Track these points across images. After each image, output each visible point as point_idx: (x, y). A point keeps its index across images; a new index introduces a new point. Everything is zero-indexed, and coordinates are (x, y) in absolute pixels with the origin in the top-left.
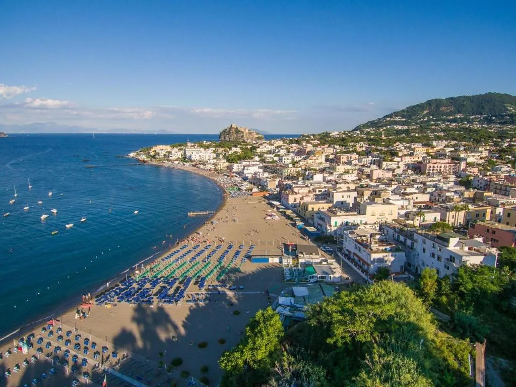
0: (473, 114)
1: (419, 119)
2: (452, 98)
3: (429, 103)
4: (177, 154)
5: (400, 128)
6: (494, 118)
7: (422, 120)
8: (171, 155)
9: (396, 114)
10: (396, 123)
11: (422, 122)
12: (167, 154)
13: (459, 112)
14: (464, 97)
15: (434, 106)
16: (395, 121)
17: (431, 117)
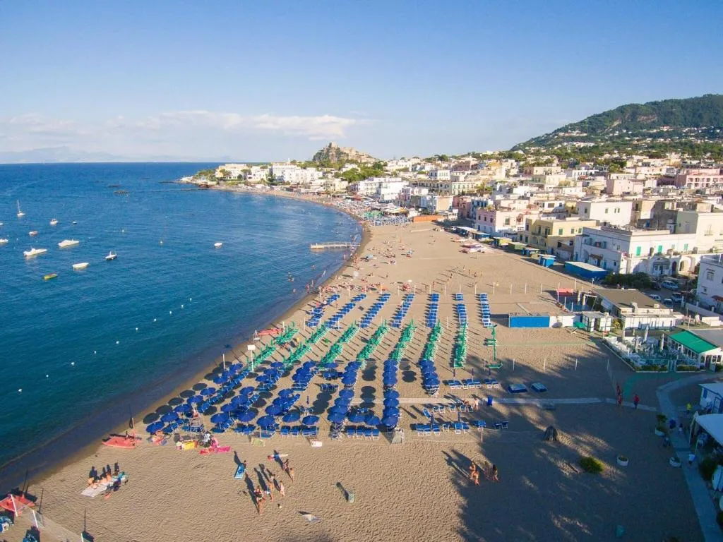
0: (686, 127)
1: (608, 134)
2: (655, 103)
3: (622, 110)
4: (258, 173)
5: (582, 145)
6: (718, 131)
7: (611, 135)
8: (249, 176)
9: (573, 127)
10: (574, 139)
11: (611, 139)
12: (243, 174)
13: (666, 124)
14: (671, 101)
15: (629, 114)
16: (571, 137)
17: (625, 131)
